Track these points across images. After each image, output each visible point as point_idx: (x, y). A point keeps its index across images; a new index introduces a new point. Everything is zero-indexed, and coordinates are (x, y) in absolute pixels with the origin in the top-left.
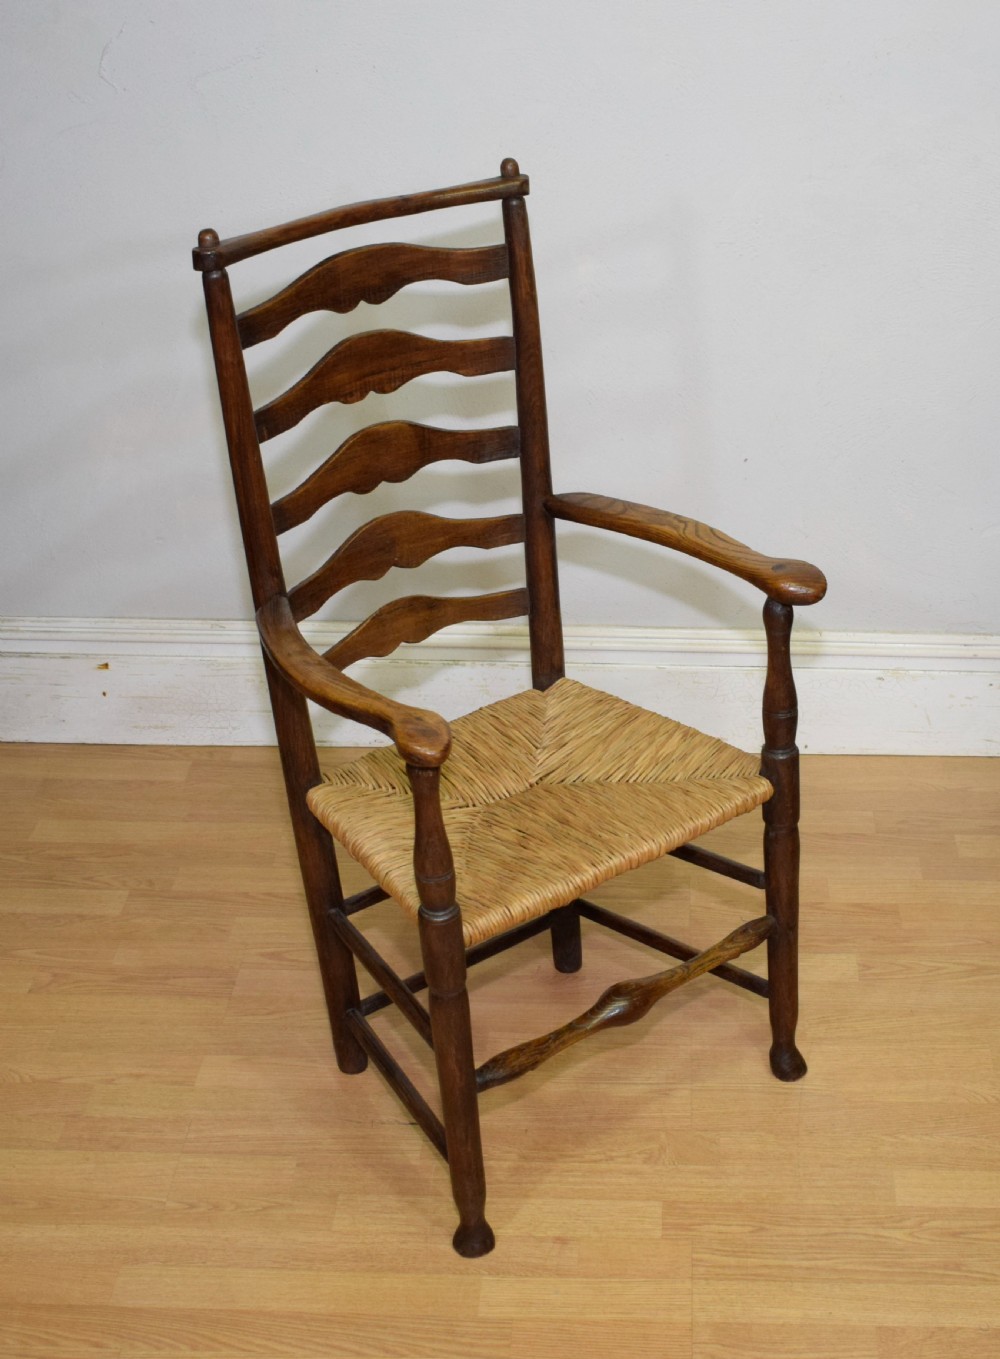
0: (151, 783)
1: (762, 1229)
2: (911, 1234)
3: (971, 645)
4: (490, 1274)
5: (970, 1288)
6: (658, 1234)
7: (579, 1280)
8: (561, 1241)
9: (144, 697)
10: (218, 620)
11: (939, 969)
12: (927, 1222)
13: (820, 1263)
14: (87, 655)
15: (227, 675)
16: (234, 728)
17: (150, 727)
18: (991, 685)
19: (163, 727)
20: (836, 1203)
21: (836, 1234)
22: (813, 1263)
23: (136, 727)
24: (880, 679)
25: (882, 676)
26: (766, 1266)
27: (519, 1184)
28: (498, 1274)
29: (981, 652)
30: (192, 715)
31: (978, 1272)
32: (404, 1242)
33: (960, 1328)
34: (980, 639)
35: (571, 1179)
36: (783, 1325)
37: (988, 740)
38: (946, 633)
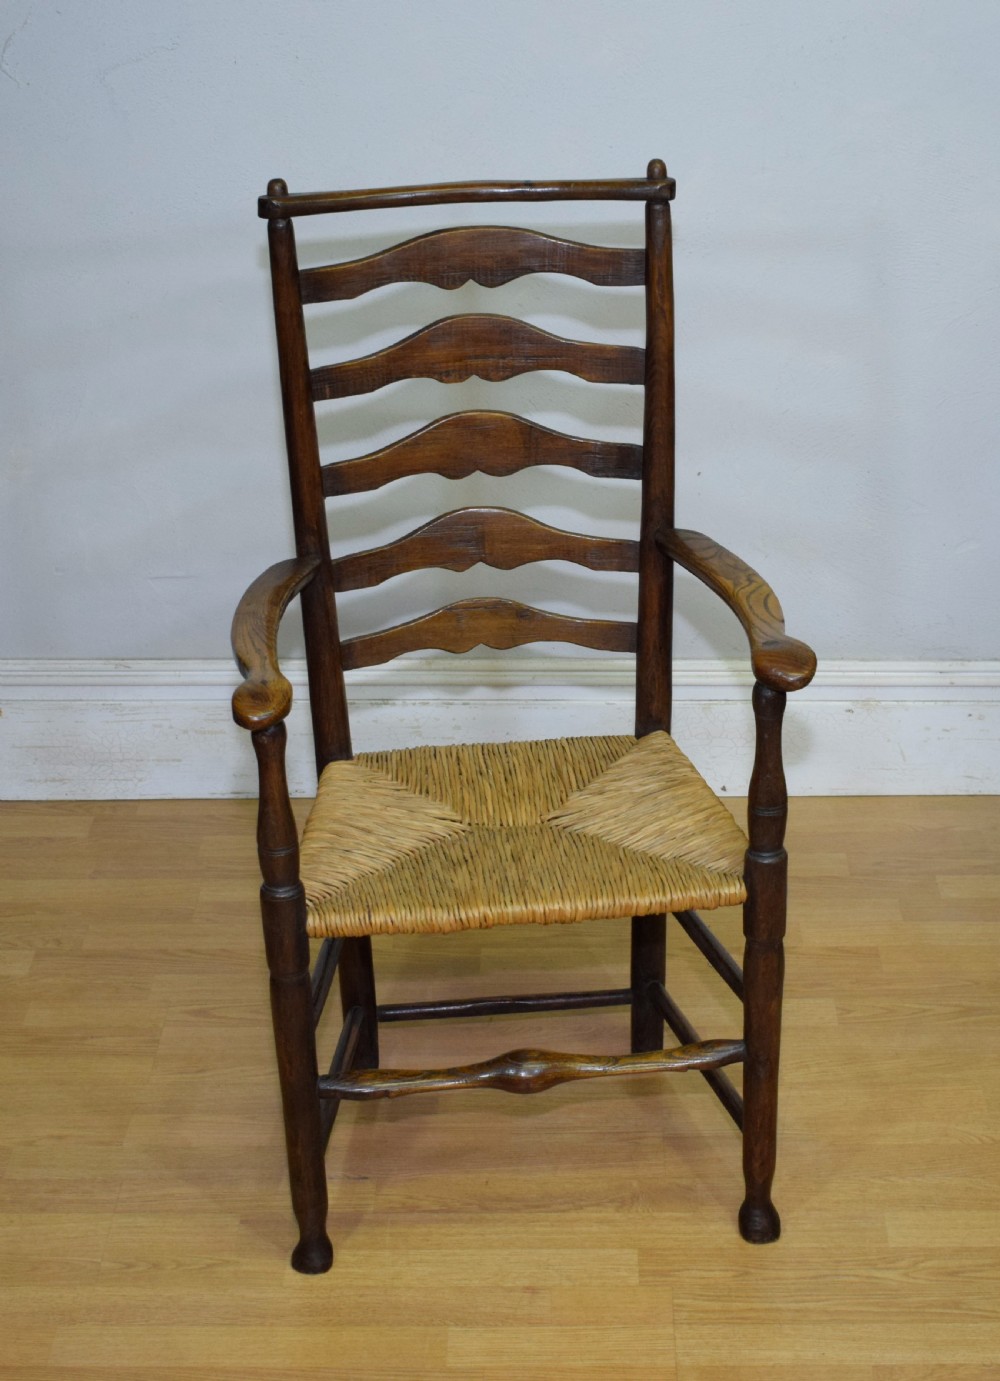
0: (50, 839)
1: (747, 1273)
2: (906, 1275)
3: (947, 672)
4: (457, 1325)
5: (971, 1325)
6: (634, 1280)
7: (551, 1328)
8: (532, 1290)
10: (123, 660)
11: (924, 1011)
12: (922, 1262)
13: (811, 1305)
15: (133, 721)
16: (140, 780)
17: (46, 781)
18: (970, 715)
19: (61, 780)
20: (824, 1246)
21: (825, 1276)
22: (801, 1305)
23: (31, 781)
24: (849, 711)
25: (851, 707)
26: (751, 1310)
27: (482, 1235)
28: (465, 1325)
29: (958, 679)
31: (979, 1310)
32: (361, 1296)
33: (961, 1365)
34: (956, 666)
35: (538, 1229)
36: (773, 1367)
37: (969, 777)
38: (920, 659)
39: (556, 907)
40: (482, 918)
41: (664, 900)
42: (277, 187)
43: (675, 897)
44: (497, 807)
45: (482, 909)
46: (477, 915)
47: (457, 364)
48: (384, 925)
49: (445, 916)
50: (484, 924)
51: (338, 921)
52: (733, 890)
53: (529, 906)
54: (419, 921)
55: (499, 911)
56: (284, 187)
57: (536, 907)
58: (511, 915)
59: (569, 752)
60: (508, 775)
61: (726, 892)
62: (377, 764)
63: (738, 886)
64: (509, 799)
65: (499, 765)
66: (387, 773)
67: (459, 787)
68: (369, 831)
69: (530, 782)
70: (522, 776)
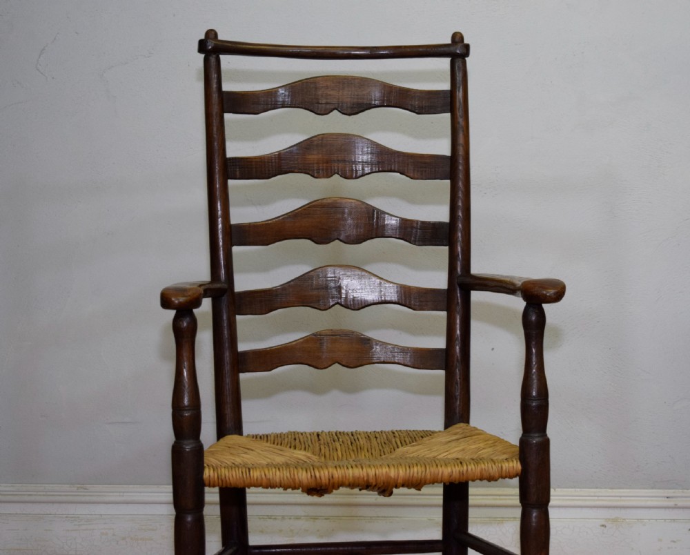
3: (672, 497)
9: (18, 550)
10: (83, 485)
15: (87, 530)
24: (603, 526)
25: (604, 523)
29: (680, 503)
34: (678, 493)
38: (653, 488)
39: (384, 471)
40: (330, 476)
41: (462, 469)
42: (211, 34)
43: (470, 468)
44: (344, 454)
45: (330, 470)
46: (326, 473)
47: (325, 165)
48: (259, 477)
49: (305, 474)
50: (331, 479)
52: (511, 464)
53: (364, 470)
54: (285, 478)
55: (343, 472)
56: (216, 35)
57: (369, 471)
58: (351, 475)
59: (397, 434)
60: (353, 441)
61: (506, 466)
62: (261, 437)
63: (515, 462)
64: (353, 450)
65: (347, 438)
66: (267, 441)
67: (317, 445)
68: (252, 450)
69: (369, 444)
70: (362, 442)
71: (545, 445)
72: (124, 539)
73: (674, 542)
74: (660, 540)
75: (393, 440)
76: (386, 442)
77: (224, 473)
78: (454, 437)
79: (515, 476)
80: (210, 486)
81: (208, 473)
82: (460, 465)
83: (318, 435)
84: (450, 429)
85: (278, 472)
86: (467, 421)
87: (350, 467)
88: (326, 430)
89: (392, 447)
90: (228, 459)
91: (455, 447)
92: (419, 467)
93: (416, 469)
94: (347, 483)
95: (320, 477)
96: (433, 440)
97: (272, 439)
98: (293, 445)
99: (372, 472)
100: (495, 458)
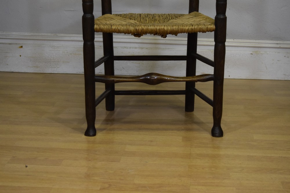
3: (279, 44)
5: (277, 151)
6: (181, 141)
9: (32, 57)
14: (17, 44)
15: (57, 50)
16: (58, 68)
17: (33, 67)
18: (285, 56)
19: (37, 67)
23: (29, 67)
24: (251, 54)
29: (282, 46)
30: (46, 63)
37: (284, 75)
38: (271, 40)
39: (163, 27)
40: (142, 29)
41: (192, 28)
43: (195, 27)
44: (149, 22)
46: (141, 28)
48: (116, 29)
49: (132, 28)
50: (142, 30)
51: (103, 27)
52: (211, 26)
53: (155, 27)
54: (125, 29)
55: (147, 27)
57: (157, 27)
58: (150, 29)
59: (170, 15)
60: (153, 17)
61: (209, 27)
62: (118, 15)
63: (213, 25)
64: (153, 21)
65: (151, 16)
66: (121, 16)
67: (140, 18)
68: (114, 19)
69: (159, 19)
70: (157, 18)
71: (225, 19)
72: (71, 54)
73: (279, 61)
74: (273, 60)
75: (169, 17)
76: (166, 18)
77: (102, 27)
78: (192, 16)
79: (213, 31)
80: (96, 32)
81: (96, 26)
82: (192, 26)
83: (140, 15)
84: (190, 14)
85: (122, 27)
86: (198, 11)
87: (149, 26)
88: (144, 13)
89: (168, 19)
90: (104, 22)
91: (191, 20)
92: (176, 27)
93: (175, 27)
94: (148, 32)
95: (138, 29)
96: (184, 17)
97: (123, 15)
98: (130, 18)
99: (158, 28)
100: (205, 24)
